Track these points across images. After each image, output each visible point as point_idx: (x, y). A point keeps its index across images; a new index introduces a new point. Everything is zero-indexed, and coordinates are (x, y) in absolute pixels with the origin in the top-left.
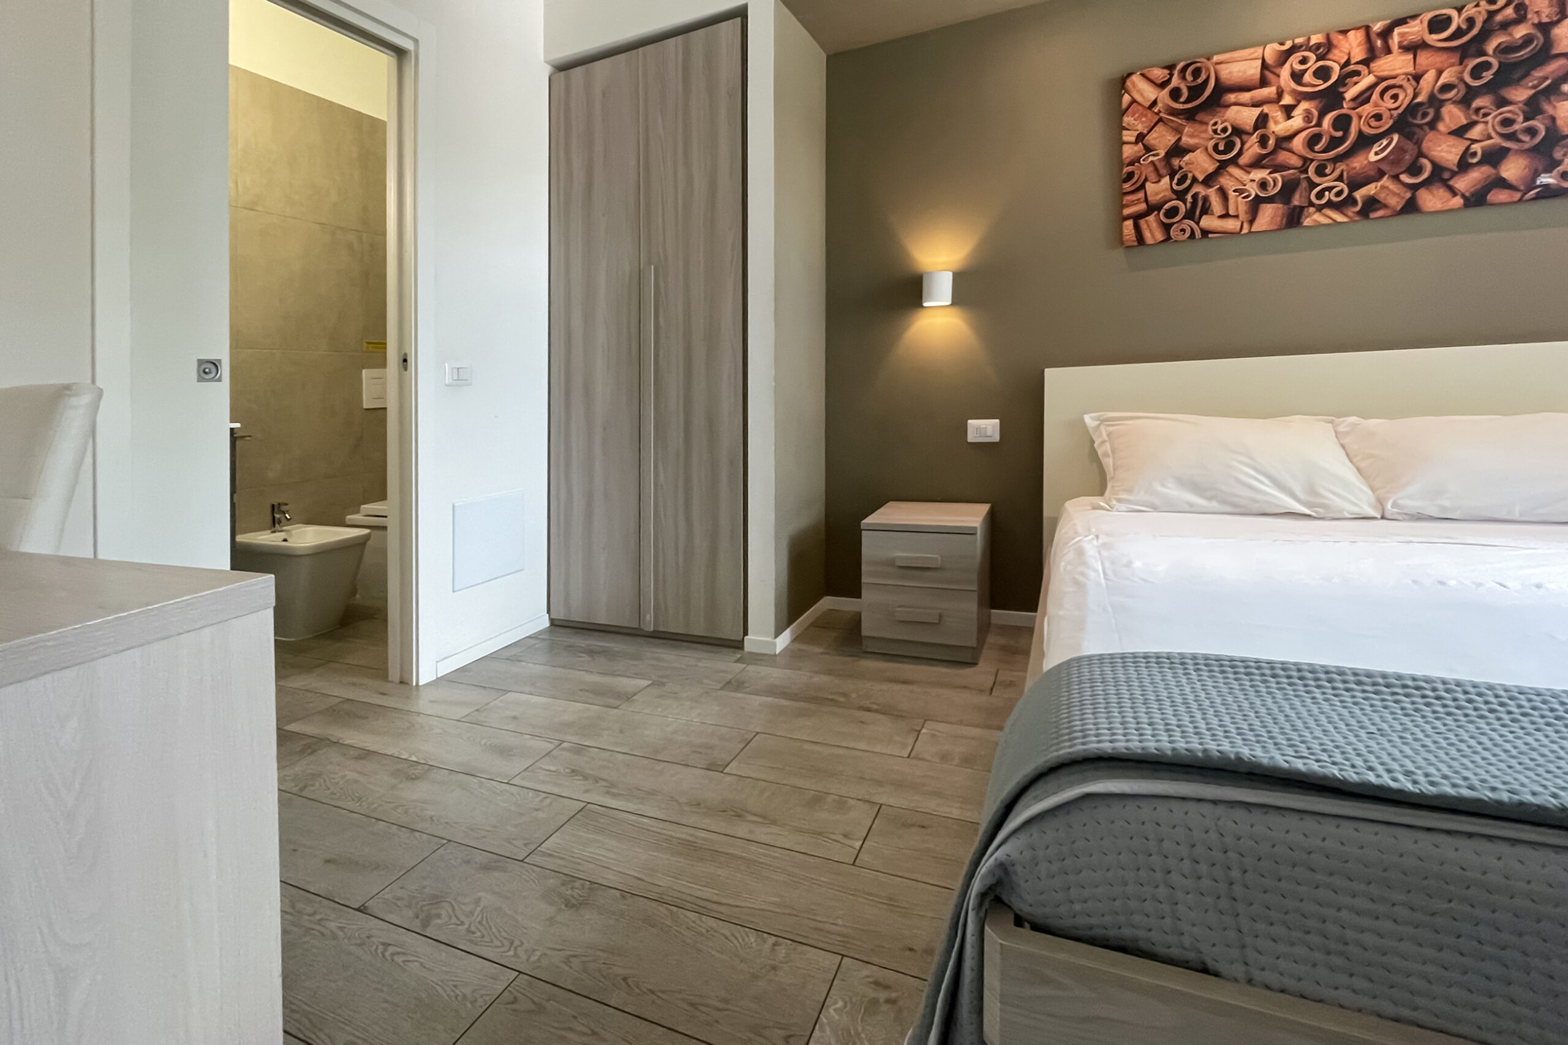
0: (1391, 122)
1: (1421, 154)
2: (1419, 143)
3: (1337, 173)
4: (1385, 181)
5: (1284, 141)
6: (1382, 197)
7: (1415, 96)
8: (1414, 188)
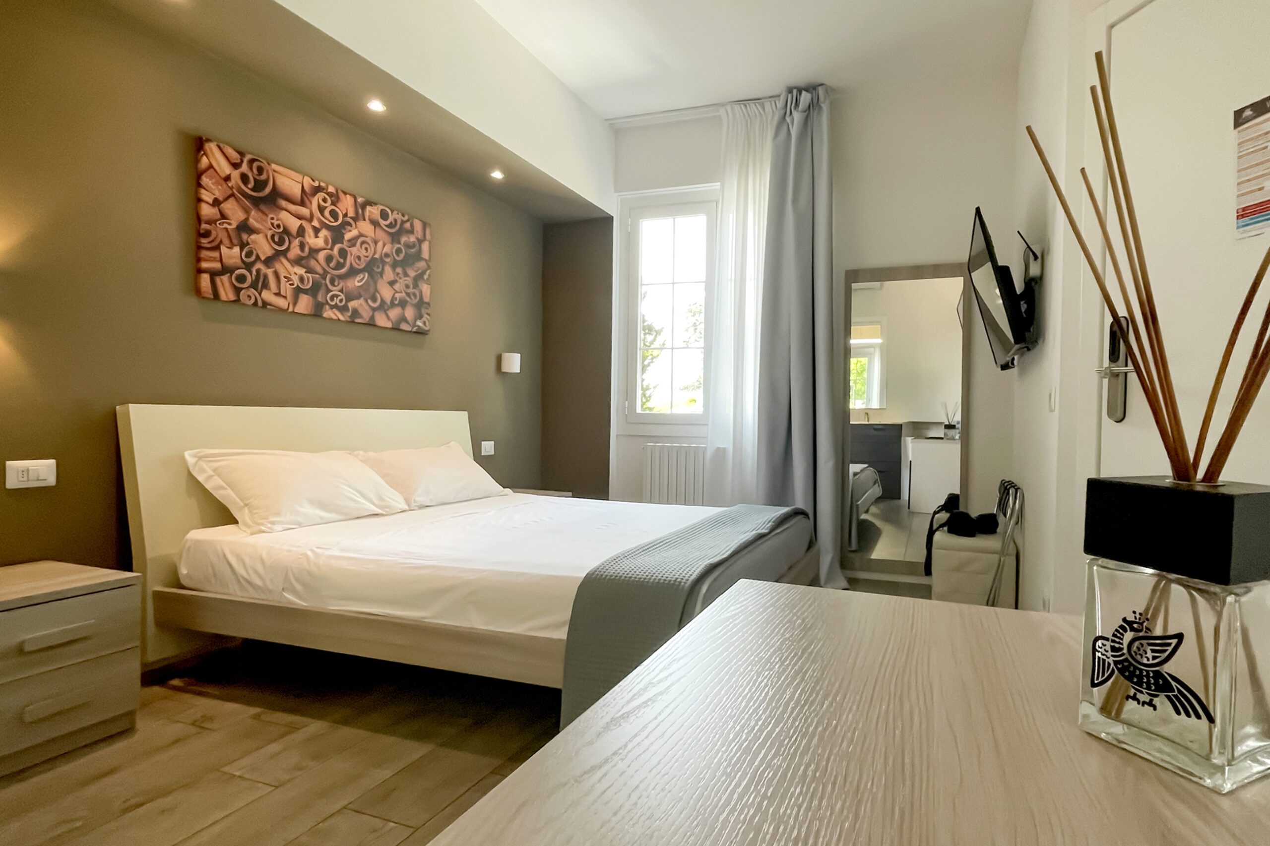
0: (364, 265)
1: (376, 291)
2: (375, 283)
3: (339, 287)
4: (362, 301)
5: (314, 252)
6: (360, 310)
7: (375, 253)
8: (374, 310)
